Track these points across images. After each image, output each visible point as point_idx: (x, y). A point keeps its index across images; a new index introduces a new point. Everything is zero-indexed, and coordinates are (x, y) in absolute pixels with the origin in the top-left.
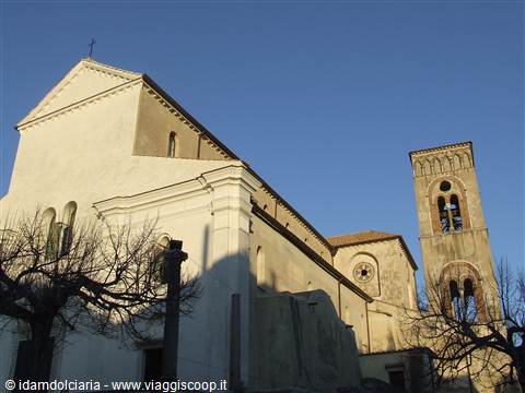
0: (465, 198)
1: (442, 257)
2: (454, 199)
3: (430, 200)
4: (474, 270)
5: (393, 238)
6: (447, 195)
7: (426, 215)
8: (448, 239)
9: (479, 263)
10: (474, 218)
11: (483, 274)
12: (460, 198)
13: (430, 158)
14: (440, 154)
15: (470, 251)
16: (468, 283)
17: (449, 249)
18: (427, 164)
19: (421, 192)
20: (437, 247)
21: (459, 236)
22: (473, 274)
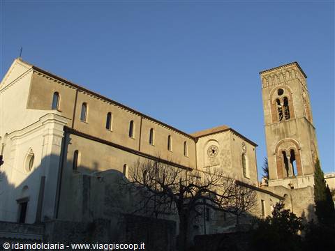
0: (292, 98)
1: (277, 137)
2: (286, 100)
3: (271, 101)
4: (296, 144)
5: (227, 130)
6: (281, 97)
7: (268, 112)
8: (281, 125)
9: (299, 139)
10: (297, 111)
11: (301, 146)
12: (289, 98)
13: (271, 75)
14: (277, 72)
15: (294, 132)
16: (292, 152)
17: (281, 132)
18: (270, 79)
19: (266, 97)
20: (275, 131)
21: (288, 123)
22: (295, 146)
